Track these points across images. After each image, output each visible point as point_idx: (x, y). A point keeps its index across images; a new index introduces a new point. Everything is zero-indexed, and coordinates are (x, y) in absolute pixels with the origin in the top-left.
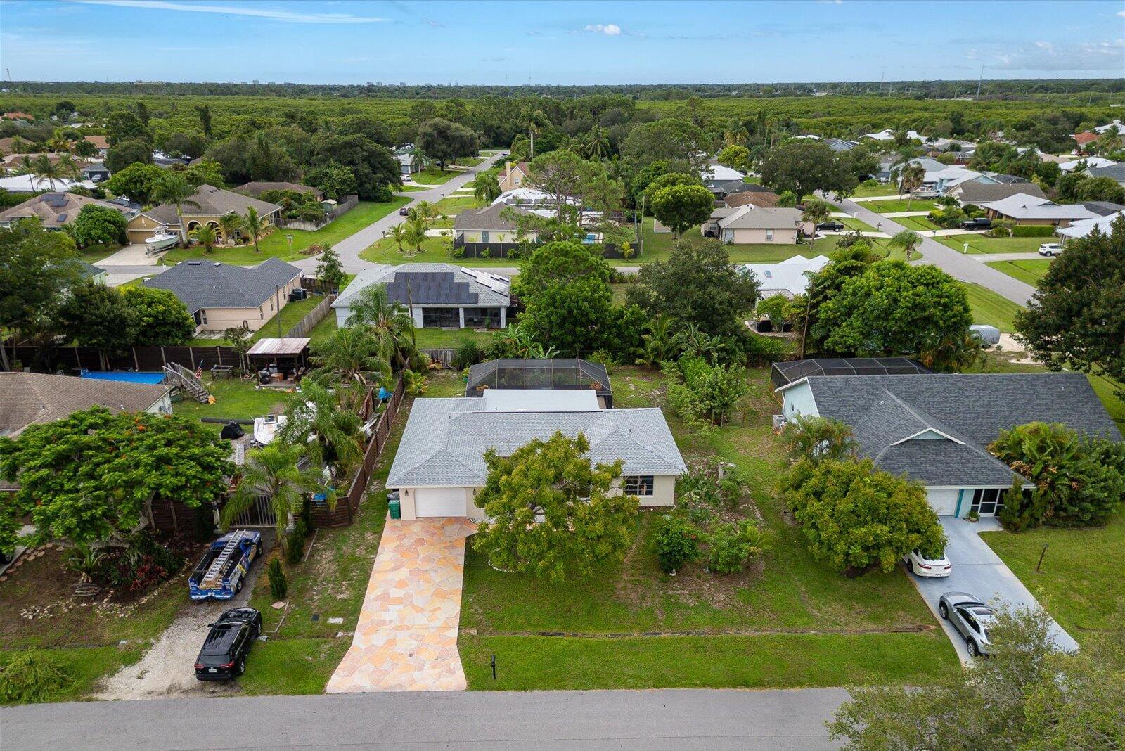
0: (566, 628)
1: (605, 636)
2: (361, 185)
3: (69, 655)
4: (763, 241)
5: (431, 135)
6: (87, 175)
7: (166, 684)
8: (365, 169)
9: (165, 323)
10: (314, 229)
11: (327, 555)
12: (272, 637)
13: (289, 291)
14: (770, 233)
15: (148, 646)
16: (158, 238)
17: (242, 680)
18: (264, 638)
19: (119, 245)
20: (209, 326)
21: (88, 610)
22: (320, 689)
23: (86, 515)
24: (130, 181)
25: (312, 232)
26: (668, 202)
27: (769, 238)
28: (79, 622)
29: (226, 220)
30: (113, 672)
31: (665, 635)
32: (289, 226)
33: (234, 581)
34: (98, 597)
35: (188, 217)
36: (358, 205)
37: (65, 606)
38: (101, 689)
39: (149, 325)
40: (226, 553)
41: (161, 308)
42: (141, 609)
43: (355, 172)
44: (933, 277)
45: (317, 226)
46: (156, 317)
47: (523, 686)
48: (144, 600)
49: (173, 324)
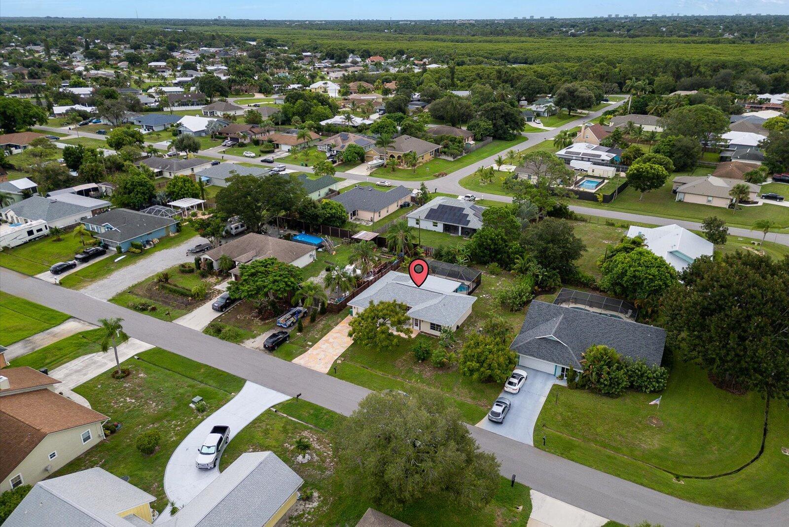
0: (370, 367)
1: (380, 373)
2: (496, 131)
3: (241, 331)
4: (705, 203)
5: (564, 95)
6: (378, 110)
7: (257, 346)
8: (501, 122)
9: (334, 217)
10: (452, 160)
11: (323, 322)
12: (291, 343)
13: (401, 202)
14: (710, 198)
15: (260, 335)
16: (375, 162)
17: (274, 352)
18: (288, 342)
19: (359, 162)
20: (358, 217)
21: (253, 320)
22: (290, 361)
23: (250, 293)
24: (379, 127)
25: (451, 161)
26: (634, 174)
27: (709, 201)
28: (249, 323)
29: (405, 155)
30: (248, 339)
31: (398, 379)
32: (440, 157)
33: (289, 323)
34: (257, 317)
35: (390, 152)
36: (491, 142)
37: (248, 317)
38: (243, 342)
39: (328, 217)
40: (291, 313)
41: (334, 211)
42: (265, 324)
43: (494, 125)
44: (652, 264)
45: (454, 158)
46: (331, 214)
47: (341, 378)
48: (267, 321)
49: (337, 218)
